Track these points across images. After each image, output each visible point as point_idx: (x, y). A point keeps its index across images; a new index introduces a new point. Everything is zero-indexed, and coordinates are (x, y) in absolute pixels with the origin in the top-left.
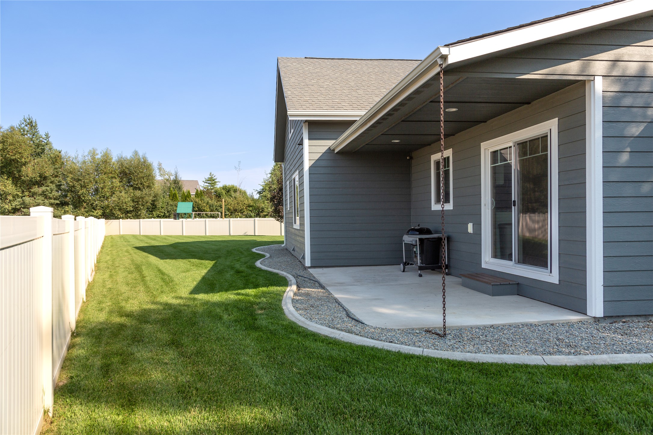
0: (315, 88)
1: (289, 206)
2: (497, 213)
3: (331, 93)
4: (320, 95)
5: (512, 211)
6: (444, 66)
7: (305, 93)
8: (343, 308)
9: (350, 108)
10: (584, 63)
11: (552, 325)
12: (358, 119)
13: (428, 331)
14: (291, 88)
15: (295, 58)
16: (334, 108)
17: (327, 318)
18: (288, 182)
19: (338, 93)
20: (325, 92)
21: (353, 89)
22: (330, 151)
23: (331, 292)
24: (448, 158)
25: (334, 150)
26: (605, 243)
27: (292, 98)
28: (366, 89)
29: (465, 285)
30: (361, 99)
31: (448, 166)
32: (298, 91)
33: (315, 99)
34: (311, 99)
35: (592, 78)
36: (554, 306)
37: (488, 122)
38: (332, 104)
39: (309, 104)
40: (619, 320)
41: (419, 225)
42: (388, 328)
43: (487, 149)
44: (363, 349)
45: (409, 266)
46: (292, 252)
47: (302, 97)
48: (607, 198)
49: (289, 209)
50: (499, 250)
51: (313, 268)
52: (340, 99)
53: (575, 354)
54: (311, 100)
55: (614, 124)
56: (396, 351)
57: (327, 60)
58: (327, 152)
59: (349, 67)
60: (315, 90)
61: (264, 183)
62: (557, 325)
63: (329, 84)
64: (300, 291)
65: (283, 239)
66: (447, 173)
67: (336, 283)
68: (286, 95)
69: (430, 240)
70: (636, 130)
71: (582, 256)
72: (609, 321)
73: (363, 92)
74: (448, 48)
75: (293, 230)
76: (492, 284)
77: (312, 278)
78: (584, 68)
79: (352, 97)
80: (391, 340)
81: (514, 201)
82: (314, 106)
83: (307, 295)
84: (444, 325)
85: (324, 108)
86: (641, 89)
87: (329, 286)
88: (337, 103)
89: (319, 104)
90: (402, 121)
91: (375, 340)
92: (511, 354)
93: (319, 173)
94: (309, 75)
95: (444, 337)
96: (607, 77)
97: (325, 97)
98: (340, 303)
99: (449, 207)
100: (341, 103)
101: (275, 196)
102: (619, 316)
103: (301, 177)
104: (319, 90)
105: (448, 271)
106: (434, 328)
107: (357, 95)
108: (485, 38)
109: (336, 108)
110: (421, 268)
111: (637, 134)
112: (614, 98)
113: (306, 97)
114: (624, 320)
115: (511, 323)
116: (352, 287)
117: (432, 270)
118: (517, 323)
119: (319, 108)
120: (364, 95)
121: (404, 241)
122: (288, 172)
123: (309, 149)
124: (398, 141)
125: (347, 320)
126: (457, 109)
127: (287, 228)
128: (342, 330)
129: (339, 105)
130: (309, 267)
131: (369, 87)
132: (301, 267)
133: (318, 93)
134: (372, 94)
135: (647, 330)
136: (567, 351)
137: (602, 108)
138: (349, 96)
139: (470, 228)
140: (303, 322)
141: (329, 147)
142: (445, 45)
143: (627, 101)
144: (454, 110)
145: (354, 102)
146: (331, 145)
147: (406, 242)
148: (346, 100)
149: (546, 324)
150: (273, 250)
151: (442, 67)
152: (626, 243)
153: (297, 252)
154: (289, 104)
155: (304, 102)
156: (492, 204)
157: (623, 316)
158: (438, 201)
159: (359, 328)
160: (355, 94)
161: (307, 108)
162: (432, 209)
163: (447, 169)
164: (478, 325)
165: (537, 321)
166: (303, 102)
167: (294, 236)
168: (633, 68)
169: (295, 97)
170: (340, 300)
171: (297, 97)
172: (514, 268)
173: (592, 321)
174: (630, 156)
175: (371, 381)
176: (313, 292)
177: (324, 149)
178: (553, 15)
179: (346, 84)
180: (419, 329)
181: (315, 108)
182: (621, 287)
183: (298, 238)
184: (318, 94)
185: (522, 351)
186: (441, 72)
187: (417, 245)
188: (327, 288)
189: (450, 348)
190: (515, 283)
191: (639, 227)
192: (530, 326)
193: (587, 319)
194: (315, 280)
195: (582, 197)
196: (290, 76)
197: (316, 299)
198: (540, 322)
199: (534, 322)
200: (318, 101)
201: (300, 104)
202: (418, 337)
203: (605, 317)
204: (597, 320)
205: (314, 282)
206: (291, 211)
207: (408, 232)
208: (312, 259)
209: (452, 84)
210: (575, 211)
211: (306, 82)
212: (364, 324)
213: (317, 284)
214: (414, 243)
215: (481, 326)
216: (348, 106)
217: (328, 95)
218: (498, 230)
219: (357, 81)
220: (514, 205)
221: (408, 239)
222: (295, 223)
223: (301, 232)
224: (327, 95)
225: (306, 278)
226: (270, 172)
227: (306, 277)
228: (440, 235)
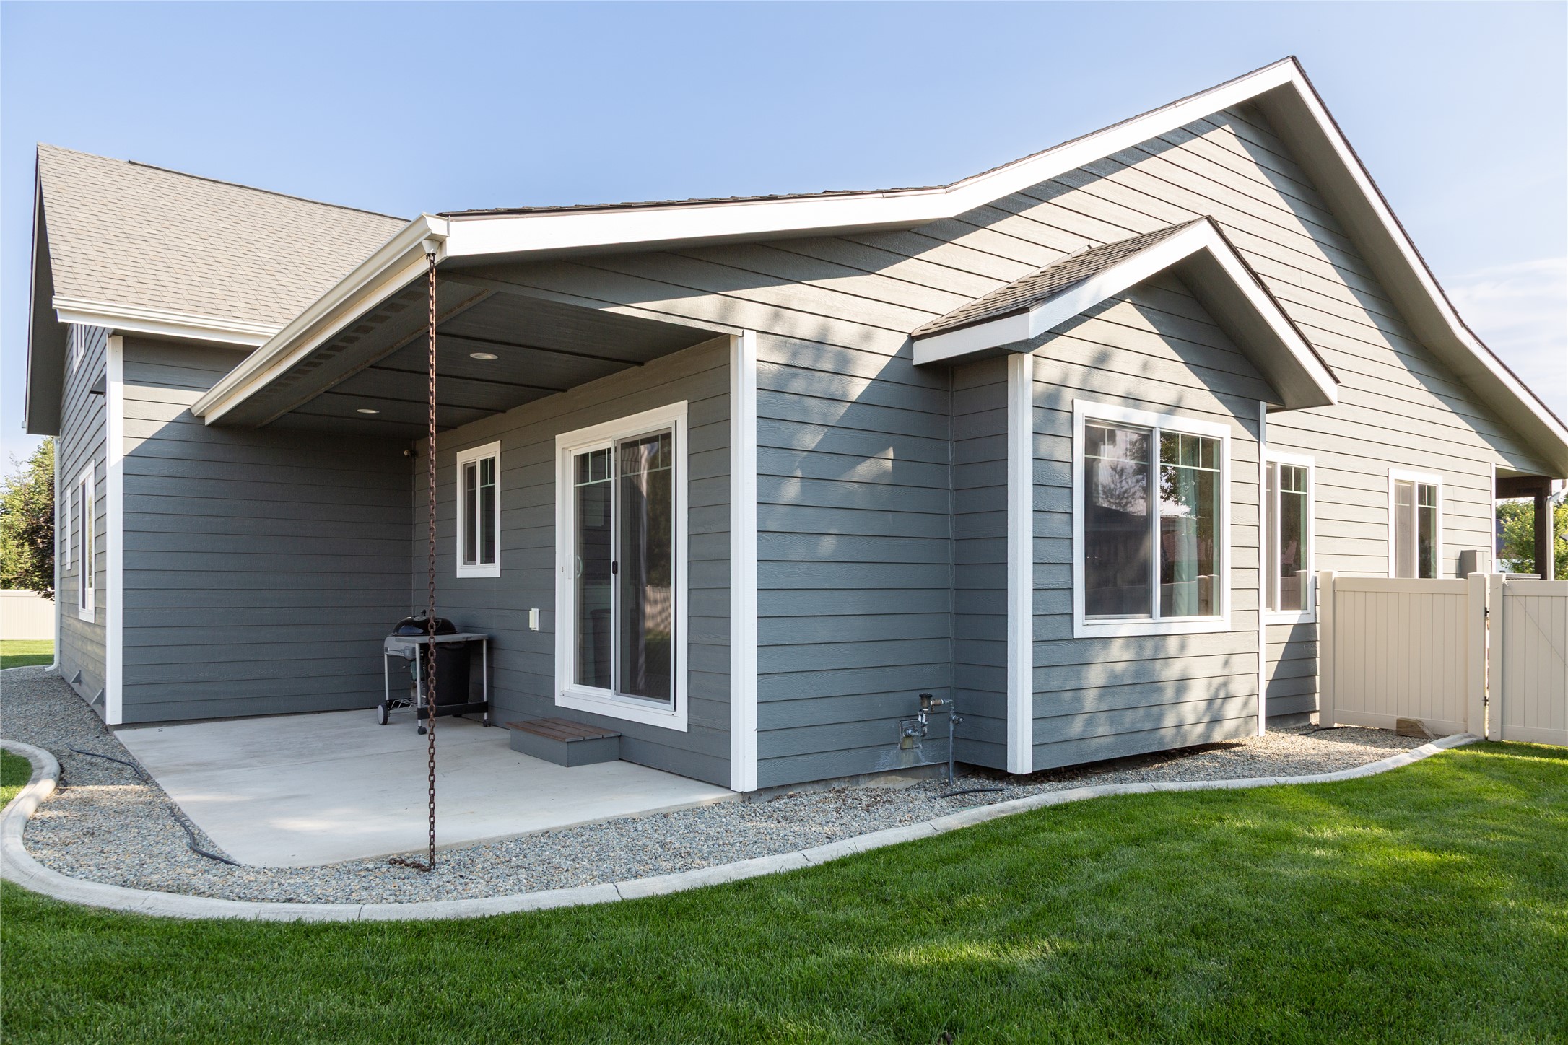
0: (151, 248)
1: (68, 559)
2: (586, 587)
3: (201, 270)
4: (164, 269)
5: (610, 584)
6: (437, 260)
7: (119, 257)
8: (186, 828)
9: (252, 317)
10: (725, 303)
11: (666, 816)
12: (261, 345)
13: (397, 862)
14: (75, 236)
15: (96, 158)
16: (202, 310)
17: (127, 861)
18: (68, 492)
19: (220, 273)
20: (183, 263)
21: (265, 267)
22: (192, 419)
23: (166, 789)
24: (492, 460)
25: (202, 417)
26: (761, 648)
27: (71, 264)
28: (302, 274)
29: (517, 747)
30: (287, 297)
31: (493, 481)
32: (96, 248)
33: (146, 276)
34: (137, 275)
35: (739, 332)
36: (679, 777)
37: (570, 391)
38: (198, 298)
39: (127, 289)
40: (783, 794)
41: (424, 613)
42: (295, 866)
43: (567, 448)
44: (197, 931)
45: (398, 710)
46: (75, 686)
47: (108, 265)
48: (765, 563)
49: (68, 567)
50: (591, 667)
51: (130, 728)
52: (225, 288)
53: (682, 870)
54: (136, 280)
55: (776, 424)
56: (292, 921)
57: (198, 181)
58: (182, 420)
59: (261, 211)
60: (150, 253)
61: (7, 489)
62: (675, 815)
63: (195, 243)
64: (65, 795)
65: (53, 650)
66: (488, 494)
67: (189, 765)
68: (55, 252)
69: (448, 647)
70: (810, 439)
71: (722, 673)
72: (767, 796)
73: (293, 281)
74: (446, 222)
75: (79, 626)
76: (567, 740)
77: (119, 756)
78: (726, 309)
79: (260, 289)
80: (291, 894)
81: (615, 563)
82: (142, 296)
83: (88, 802)
84: (431, 844)
85: (172, 305)
86: (819, 366)
87: (163, 772)
88: (213, 296)
89: (158, 293)
90: (371, 367)
91: (250, 900)
92: (561, 887)
93: (155, 473)
94: (137, 211)
95: (429, 870)
96: (764, 335)
97: (179, 276)
98: (183, 815)
99: (493, 571)
100: (225, 298)
101: (40, 528)
102: (783, 786)
103: (100, 481)
104: (163, 255)
105: (488, 716)
106: (414, 852)
107: (275, 286)
108: (528, 215)
109: (209, 311)
110: (423, 714)
111: (812, 446)
112: (779, 377)
113: (121, 267)
114: (791, 793)
115: (586, 822)
116: (231, 771)
117: (456, 716)
118: (599, 820)
119: (157, 304)
120: (294, 290)
121: (387, 650)
122: (69, 465)
123: (125, 408)
124: (374, 412)
125: (186, 859)
126: (496, 357)
127: (63, 620)
128: (159, 888)
129: (220, 304)
130: (117, 727)
131: (310, 271)
132: (92, 727)
133: (158, 263)
134: (317, 289)
135: (821, 807)
136: (669, 865)
137: (755, 390)
138: (253, 285)
139: (534, 621)
140: (41, 880)
141: (189, 409)
142: (440, 214)
143: (798, 385)
144: (489, 357)
145: (262, 303)
146: (192, 403)
147: (390, 653)
148: (241, 295)
149: (654, 816)
150: (13, 682)
151: (432, 261)
152: (796, 647)
153: (88, 685)
154: (63, 279)
155: (112, 281)
156: (577, 567)
157: (790, 785)
158: (470, 558)
159: (215, 875)
160: (268, 281)
161: (119, 298)
162: (459, 575)
163: (489, 485)
164: (516, 835)
165: (638, 811)
166: (109, 280)
167: (80, 643)
168: (806, 327)
169: (85, 262)
170: (184, 809)
171: (89, 262)
172: (613, 702)
173: (737, 800)
174: (802, 486)
175: (195, 1005)
176: (108, 793)
177: (174, 413)
178: (663, 200)
179: (246, 252)
180: (376, 859)
181: (146, 302)
182: (787, 731)
183: (89, 648)
184: (160, 266)
185: (584, 879)
186: (432, 272)
187: (415, 660)
188: (157, 781)
189: (432, 894)
190: (613, 735)
191: (815, 618)
192: (620, 823)
193: (730, 797)
194: (127, 761)
195: (724, 560)
196: (74, 203)
197: (111, 812)
198: (644, 812)
199: (631, 814)
200: (157, 283)
201: (97, 285)
202: (364, 879)
203: (760, 791)
204: (747, 796)
205: (120, 766)
206: (73, 573)
207: (397, 629)
208: (126, 705)
209: (470, 300)
210: (713, 587)
211: (126, 227)
212: (231, 864)
213: (128, 772)
214: (408, 654)
215: (521, 835)
216: (247, 310)
217: (191, 273)
218: (590, 624)
219: (280, 251)
220: (615, 572)
221: (397, 645)
222: (84, 607)
223: (98, 630)
224: (187, 272)
225: (99, 756)
226: (29, 456)
227: (100, 753)
228: (473, 636)
